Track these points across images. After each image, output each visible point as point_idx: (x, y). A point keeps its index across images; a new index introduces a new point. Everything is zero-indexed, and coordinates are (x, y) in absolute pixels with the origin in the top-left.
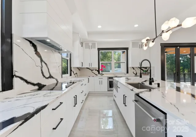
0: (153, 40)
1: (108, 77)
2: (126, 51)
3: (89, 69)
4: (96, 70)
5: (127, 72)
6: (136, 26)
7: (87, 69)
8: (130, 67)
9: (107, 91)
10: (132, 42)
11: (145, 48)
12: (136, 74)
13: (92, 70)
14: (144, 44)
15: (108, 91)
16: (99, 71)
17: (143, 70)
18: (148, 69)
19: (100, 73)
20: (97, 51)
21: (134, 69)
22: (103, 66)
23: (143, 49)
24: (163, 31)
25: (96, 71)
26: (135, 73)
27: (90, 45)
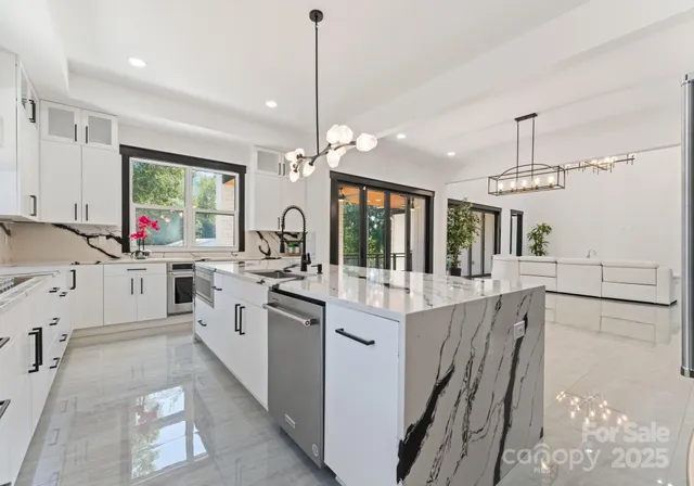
0: (310, 160)
1: (168, 263)
2: (237, 175)
3: (73, 230)
4: (108, 237)
5: (242, 248)
6: (272, 104)
7: (58, 229)
8: (251, 232)
9: (165, 316)
10: (259, 152)
11: (294, 177)
12: (269, 253)
13: (88, 237)
14: (291, 165)
15: (169, 315)
16: (124, 242)
17: (288, 242)
18: (300, 238)
19: (132, 249)
20: (119, 158)
21: (261, 237)
22: (148, 221)
23: (288, 178)
24: (330, 145)
25: (111, 240)
26: (266, 251)
27: (82, 122)
